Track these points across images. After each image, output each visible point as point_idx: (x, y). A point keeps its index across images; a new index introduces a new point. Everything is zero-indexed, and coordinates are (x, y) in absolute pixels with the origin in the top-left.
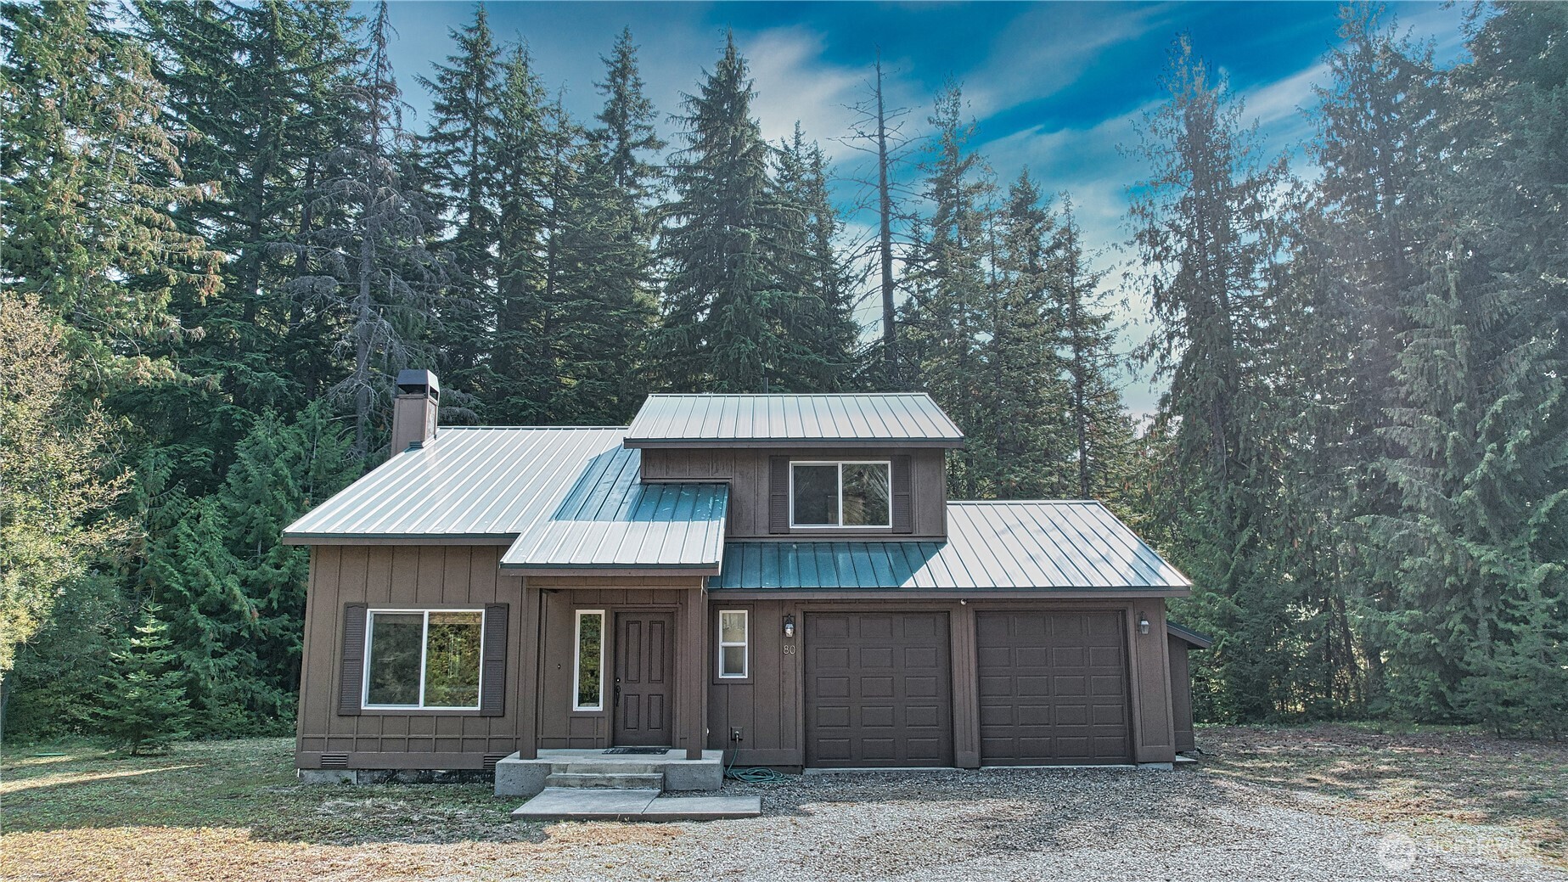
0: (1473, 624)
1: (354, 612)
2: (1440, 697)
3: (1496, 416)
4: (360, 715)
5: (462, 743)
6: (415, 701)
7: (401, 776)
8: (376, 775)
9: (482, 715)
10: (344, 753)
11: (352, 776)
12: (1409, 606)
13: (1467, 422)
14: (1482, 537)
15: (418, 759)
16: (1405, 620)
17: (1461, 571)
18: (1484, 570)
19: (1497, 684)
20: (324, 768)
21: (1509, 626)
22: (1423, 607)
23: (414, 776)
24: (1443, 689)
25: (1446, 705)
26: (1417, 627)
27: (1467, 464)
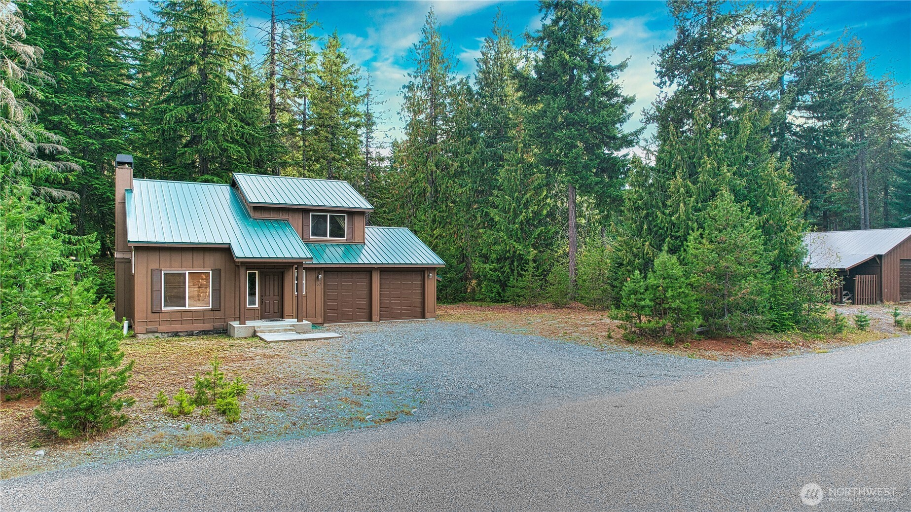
0: (512, 271)
1: (155, 273)
2: (499, 293)
3: (527, 199)
4: (161, 312)
5: (203, 321)
6: (185, 306)
7: (180, 334)
8: (170, 334)
9: (212, 310)
10: (157, 326)
11: (160, 335)
12: (492, 262)
13: (518, 200)
14: (518, 240)
15: (188, 327)
16: (492, 267)
17: (511, 252)
18: (518, 252)
19: (518, 290)
20: (147, 333)
21: (523, 272)
22: (497, 263)
23: (186, 334)
24: (500, 291)
25: (500, 296)
26: (496, 270)
27: (516, 215)
